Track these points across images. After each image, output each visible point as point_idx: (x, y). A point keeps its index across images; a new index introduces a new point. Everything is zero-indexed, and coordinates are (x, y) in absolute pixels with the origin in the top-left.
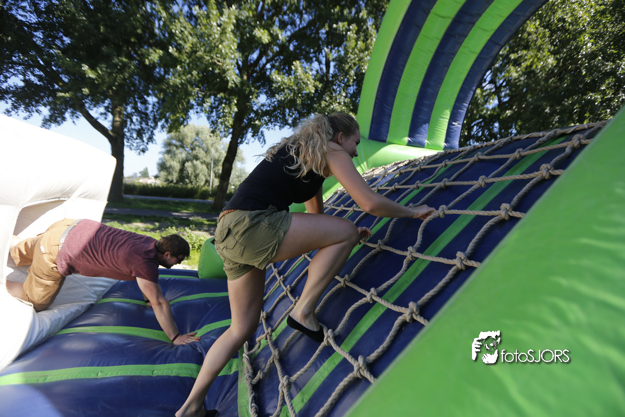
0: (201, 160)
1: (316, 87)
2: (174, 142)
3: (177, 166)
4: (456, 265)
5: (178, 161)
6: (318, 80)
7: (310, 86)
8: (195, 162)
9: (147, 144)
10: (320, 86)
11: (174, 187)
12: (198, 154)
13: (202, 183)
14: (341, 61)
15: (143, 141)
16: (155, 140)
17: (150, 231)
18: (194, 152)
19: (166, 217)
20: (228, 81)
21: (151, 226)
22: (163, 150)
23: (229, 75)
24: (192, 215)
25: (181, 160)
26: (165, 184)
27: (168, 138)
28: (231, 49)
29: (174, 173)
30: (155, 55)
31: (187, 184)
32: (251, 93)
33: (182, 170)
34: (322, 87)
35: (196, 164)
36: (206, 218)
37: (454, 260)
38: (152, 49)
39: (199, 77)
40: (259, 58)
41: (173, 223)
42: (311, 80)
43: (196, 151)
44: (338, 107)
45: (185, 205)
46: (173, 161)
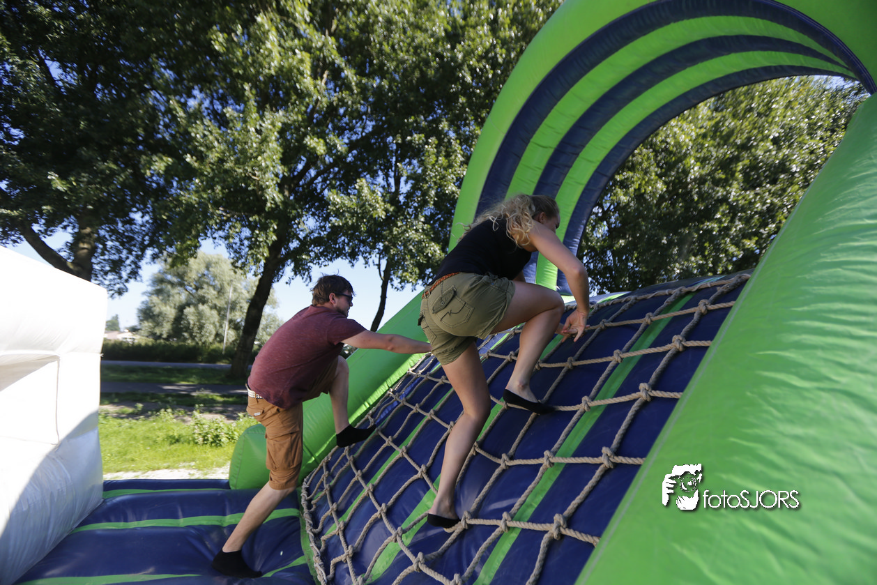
0: (210, 304)
1: (386, 211)
2: (169, 277)
3: (170, 312)
4: (602, 464)
5: (172, 305)
6: (388, 202)
7: (379, 210)
8: (201, 307)
9: (127, 281)
10: (392, 209)
11: (165, 346)
12: (206, 295)
13: (211, 339)
14: (417, 179)
15: (121, 278)
16: (141, 277)
17: (127, 418)
18: (201, 292)
19: (153, 394)
20: (266, 200)
21: (130, 410)
22: (150, 289)
23: (268, 193)
24: (197, 388)
25: (177, 304)
26: (150, 341)
27: (159, 272)
28: (273, 161)
29: (165, 324)
30: (160, 164)
31: (185, 339)
32: (298, 216)
33: (180, 317)
34: (394, 210)
35: (203, 311)
36: (219, 393)
37: (600, 458)
38: (157, 156)
39: (223, 193)
40: (306, 169)
41: (168, 402)
42: (380, 201)
43: (204, 290)
44: (415, 236)
45: (184, 374)
46: (166, 306)
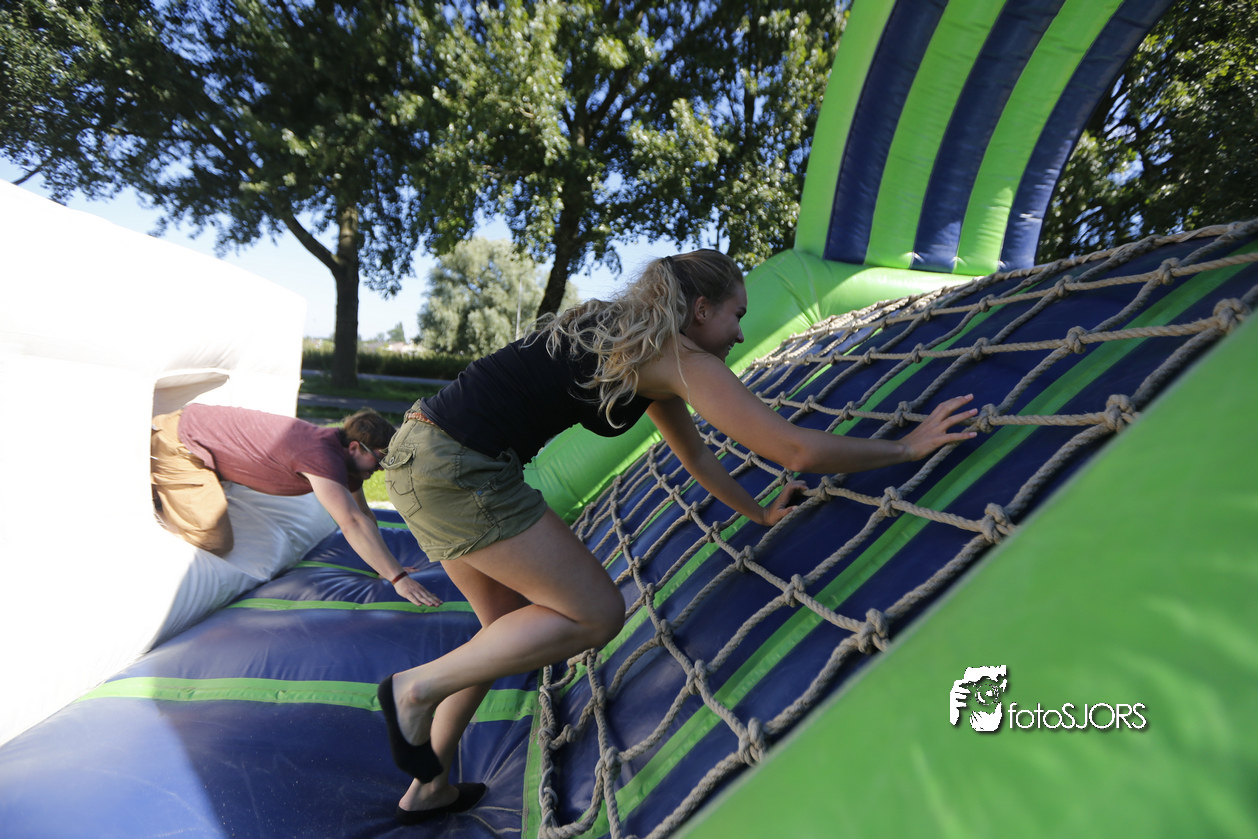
0: (499, 308)
1: (722, 153)
2: (449, 273)
3: (453, 318)
5: (455, 309)
6: (725, 137)
7: (709, 151)
8: (487, 311)
9: (399, 277)
10: (730, 148)
11: (448, 360)
12: (493, 296)
14: (776, 93)
15: (392, 273)
16: (413, 271)
18: (486, 293)
20: (544, 149)
22: (430, 289)
23: (547, 136)
25: (461, 308)
26: (432, 354)
27: (438, 266)
28: (550, 83)
29: (449, 333)
30: (409, 107)
31: (472, 353)
32: (591, 170)
33: (463, 326)
34: (733, 151)
35: (490, 316)
38: (404, 94)
39: (490, 144)
40: (610, 99)
42: (710, 137)
43: (490, 290)
44: (769, 193)
46: (448, 310)
